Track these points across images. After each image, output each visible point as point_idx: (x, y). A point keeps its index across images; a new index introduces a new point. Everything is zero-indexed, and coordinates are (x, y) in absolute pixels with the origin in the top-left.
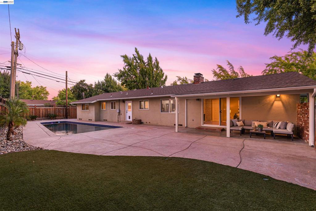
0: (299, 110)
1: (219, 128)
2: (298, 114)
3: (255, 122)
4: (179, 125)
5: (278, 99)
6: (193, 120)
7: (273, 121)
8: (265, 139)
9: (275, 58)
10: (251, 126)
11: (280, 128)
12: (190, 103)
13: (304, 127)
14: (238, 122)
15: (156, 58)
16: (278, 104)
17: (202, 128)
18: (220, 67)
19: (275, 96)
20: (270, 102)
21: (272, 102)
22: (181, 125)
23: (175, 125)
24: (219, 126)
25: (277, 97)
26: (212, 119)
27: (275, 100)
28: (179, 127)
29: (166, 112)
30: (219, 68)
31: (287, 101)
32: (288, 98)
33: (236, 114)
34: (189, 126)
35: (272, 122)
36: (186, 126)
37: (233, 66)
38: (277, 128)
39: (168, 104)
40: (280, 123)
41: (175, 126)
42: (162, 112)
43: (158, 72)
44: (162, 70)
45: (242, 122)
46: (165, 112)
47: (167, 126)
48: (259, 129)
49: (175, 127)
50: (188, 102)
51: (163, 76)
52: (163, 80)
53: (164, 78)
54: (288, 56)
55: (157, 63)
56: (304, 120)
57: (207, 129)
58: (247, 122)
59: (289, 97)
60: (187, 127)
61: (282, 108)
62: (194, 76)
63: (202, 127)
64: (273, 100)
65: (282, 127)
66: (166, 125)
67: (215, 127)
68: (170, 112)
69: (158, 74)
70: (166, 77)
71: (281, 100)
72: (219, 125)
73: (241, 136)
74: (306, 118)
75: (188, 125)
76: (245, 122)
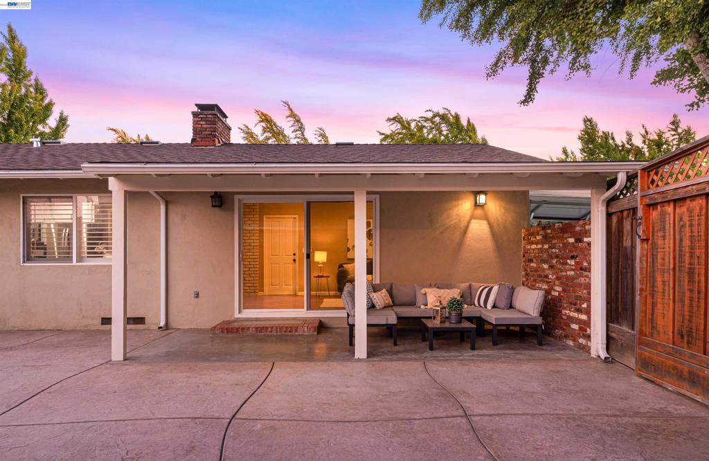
0: (534, 246)
1: (305, 320)
2: (531, 261)
3: (427, 290)
4: (130, 321)
5: (479, 212)
6: (197, 295)
7: (473, 284)
8: (473, 348)
9: (399, 122)
10: (412, 304)
11: (494, 307)
12: (184, 217)
13: (560, 301)
14: (375, 292)
15: (9, 27)
16: (479, 228)
17: (236, 325)
18: (265, 119)
19: (473, 203)
20: (460, 221)
21: (463, 224)
22: (140, 320)
23: (107, 321)
24: (302, 313)
25: (476, 205)
26: (262, 285)
27: (472, 217)
28: (131, 330)
29: (60, 260)
30: (263, 124)
31: (499, 218)
32: (503, 210)
33: (341, 266)
34: (179, 321)
35: (470, 286)
36: (162, 323)
37: (302, 124)
38: (489, 306)
39: (69, 225)
40: (496, 289)
41: (106, 327)
42: (28, 258)
43: (23, 90)
44: (40, 90)
45: (384, 291)
46: (53, 259)
47: (60, 331)
48: (454, 313)
49: (109, 332)
50: (171, 216)
51: (47, 116)
52: (47, 130)
53: (52, 122)
54: (425, 121)
55: (13, 49)
56: (558, 278)
57: (260, 329)
58: (402, 292)
59: (505, 208)
60: (167, 326)
61: (489, 243)
62: (195, 115)
63: (237, 320)
64: (468, 217)
65: (502, 303)
66: (53, 325)
67: (288, 319)
68: (80, 259)
69: (22, 100)
70: (63, 121)
71: (486, 217)
72: (303, 308)
73: (397, 348)
74: (572, 270)
75: (171, 320)
76: (394, 292)
